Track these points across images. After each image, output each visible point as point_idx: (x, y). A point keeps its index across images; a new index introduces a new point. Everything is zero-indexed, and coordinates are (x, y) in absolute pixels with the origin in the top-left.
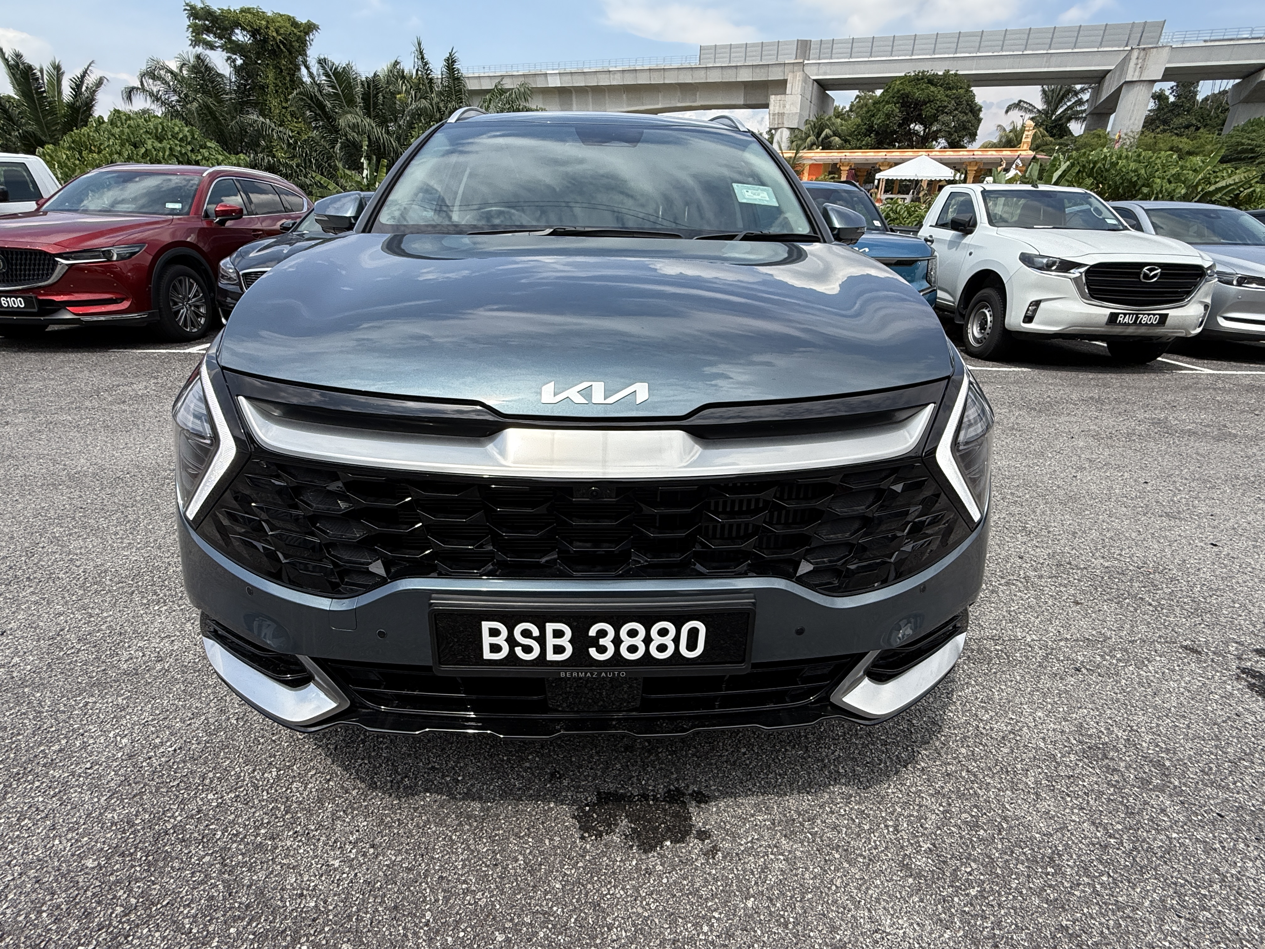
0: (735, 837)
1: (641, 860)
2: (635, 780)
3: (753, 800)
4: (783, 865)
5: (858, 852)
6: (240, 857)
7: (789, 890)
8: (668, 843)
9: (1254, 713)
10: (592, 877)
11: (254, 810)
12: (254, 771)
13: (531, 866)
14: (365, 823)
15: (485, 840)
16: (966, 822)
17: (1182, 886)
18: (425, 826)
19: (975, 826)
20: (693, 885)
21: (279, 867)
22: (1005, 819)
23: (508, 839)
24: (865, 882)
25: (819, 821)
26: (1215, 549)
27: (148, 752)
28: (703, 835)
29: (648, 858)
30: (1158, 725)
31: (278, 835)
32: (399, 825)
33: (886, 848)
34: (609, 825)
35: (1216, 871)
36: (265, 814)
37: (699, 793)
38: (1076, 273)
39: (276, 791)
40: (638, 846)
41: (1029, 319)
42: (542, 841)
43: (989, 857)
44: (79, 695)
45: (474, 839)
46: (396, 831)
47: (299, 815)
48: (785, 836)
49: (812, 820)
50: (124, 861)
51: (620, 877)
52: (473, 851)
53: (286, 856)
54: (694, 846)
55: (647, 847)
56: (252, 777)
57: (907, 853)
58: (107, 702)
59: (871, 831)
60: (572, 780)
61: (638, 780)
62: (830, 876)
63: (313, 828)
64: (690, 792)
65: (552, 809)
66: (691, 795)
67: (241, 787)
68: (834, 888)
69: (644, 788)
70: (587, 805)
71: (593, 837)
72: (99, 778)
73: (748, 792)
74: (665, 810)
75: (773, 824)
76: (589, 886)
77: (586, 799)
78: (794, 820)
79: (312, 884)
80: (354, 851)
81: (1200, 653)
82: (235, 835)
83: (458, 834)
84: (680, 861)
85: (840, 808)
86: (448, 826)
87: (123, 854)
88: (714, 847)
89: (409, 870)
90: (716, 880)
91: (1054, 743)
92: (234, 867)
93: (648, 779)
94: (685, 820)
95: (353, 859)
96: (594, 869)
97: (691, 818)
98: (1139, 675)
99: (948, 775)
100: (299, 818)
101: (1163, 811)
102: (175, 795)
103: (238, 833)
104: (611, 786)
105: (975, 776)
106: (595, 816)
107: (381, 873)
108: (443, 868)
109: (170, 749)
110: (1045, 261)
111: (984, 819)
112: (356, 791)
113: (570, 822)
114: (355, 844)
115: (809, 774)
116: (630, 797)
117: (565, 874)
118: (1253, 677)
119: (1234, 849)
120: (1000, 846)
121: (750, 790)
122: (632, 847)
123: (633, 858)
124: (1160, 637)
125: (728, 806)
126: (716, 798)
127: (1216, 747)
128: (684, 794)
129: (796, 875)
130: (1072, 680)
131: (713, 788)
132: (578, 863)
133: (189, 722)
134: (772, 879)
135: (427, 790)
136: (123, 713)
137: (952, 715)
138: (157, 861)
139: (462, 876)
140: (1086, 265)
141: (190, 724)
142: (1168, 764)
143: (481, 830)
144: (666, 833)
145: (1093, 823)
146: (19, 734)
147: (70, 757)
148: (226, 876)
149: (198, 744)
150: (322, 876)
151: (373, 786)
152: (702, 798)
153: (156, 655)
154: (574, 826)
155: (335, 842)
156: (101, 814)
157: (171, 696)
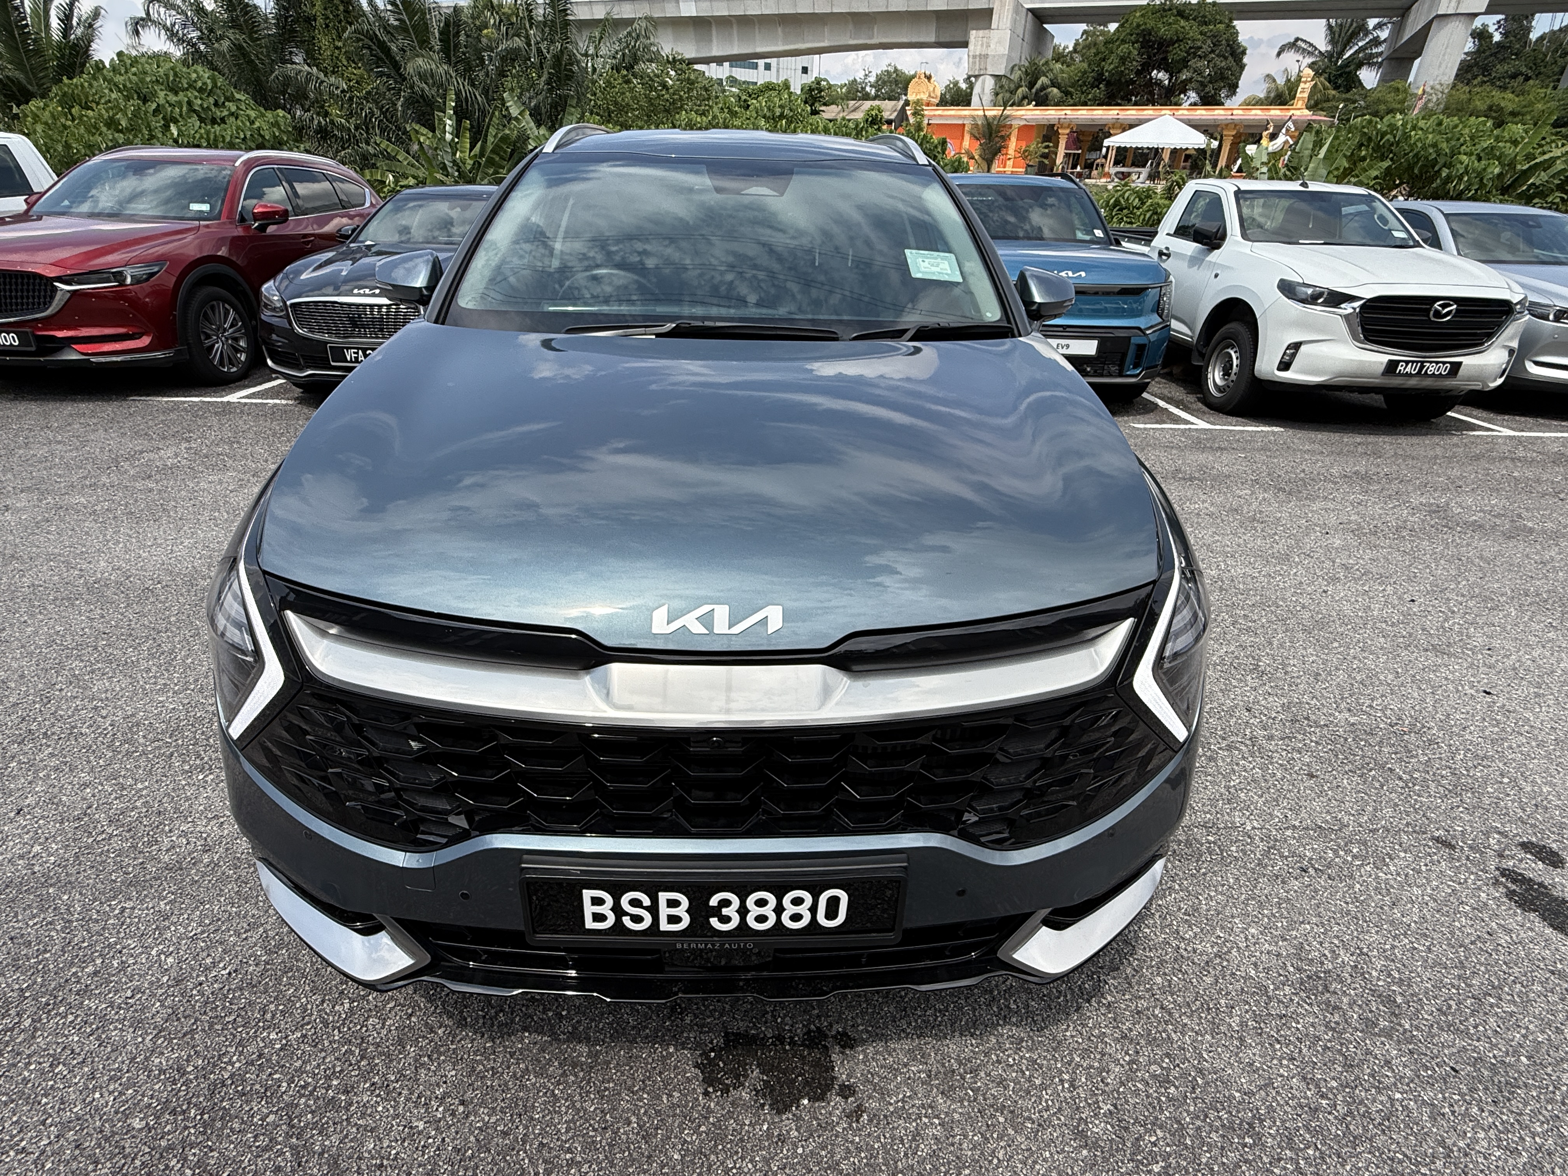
0: (884, 1093)
1: (774, 1123)
2: (769, 1016)
3: (907, 1044)
4: (938, 1131)
5: (1026, 1114)
6: (309, 1116)
7: (943, 1165)
8: (806, 1102)
9: (1510, 932)
10: (716, 1146)
11: (323, 1054)
12: (323, 1001)
13: (646, 1131)
14: (453, 1073)
15: (592, 1096)
16: (1154, 1076)
17: (1400, 1162)
18: (523, 1077)
19: (1164, 1081)
20: (832, 1157)
21: (354, 1130)
22: (1200, 1071)
23: (619, 1094)
24: (1032, 1154)
25: (982, 1074)
26: (1488, 699)
27: (198, 976)
28: (847, 1091)
29: (782, 1121)
30: (1393, 947)
31: (353, 1087)
32: (493, 1075)
33: (1060, 1110)
34: (738, 1079)
35: (1442, 1143)
36: (337, 1059)
37: (844, 1034)
38: (1348, 308)
39: (349, 1029)
40: (770, 1105)
41: (1285, 366)
42: (659, 1097)
43: (1179, 1122)
44: (114, 898)
45: (580, 1094)
46: (489, 1083)
47: (377, 1061)
48: (942, 1093)
49: (974, 1071)
50: (176, 1120)
51: (749, 1146)
52: (579, 1110)
53: (363, 1115)
54: (836, 1105)
55: (781, 1106)
56: (320, 1011)
57: (1083, 1116)
58: (147, 908)
59: (1043, 1087)
60: (696, 1016)
61: (774, 1016)
62: (992, 1146)
63: (393, 1078)
64: (833, 1033)
65: (672, 1055)
66: (834, 1037)
67: (308, 1024)
68: (995, 1161)
69: (780, 1027)
70: (712, 1050)
71: (719, 1093)
72: (142, 1011)
73: (902, 1034)
74: (803, 1058)
75: (929, 1076)
76: (713, 1157)
77: (711, 1042)
78: (953, 1071)
79: (393, 1152)
80: (441, 1109)
81: (1453, 847)
82: (303, 1087)
83: (561, 1087)
84: (819, 1125)
85: (1009, 1056)
86: (549, 1077)
87: (174, 1112)
88: (859, 1107)
89: (505, 1134)
90: (859, 1150)
91: (1267, 970)
92: (303, 1129)
93: (785, 1016)
94: (827, 1071)
95: (440, 1120)
96: (718, 1136)
97: (833, 1070)
98: (1377, 877)
99: (1138, 1013)
100: (377, 1064)
101: (1388, 1063)
102: (232, 1034)
103: (307, 1084)
104: (740, 1025)
105: (1170, 1014)
106: (722, 1065)
107: (472, 1139)
108: (543, 1133)
109: (223, 972)
110: (1310, 291)
111: (1176, 1073)
112: (443, 1029)
113: (692, 1072)
114: (442, 1100)
115: (974, 1010)
116: (763, 1039)
117: (685, 1141)
118: (1514, 881)
119: (1466, 1114)
120: (1192, 1109)
121: (903, 1031)
122: (763, 1105)
123: (764, 1121)
124: (1408, 824)
125: (877, 1053)
126: (863, 1042)
127: (1460, 977)
128: (826, 1036)
129: (953, 1144)
130: (1296, 884)
131: (861, 1028)
132: (700, 1126)
133: (244, 936)
134: (924, 1150)
135: (525, 1029)
136: (167, 923)
137: (1148, 931)
138: (214, 1120)
139: (566, 1142)
140: (1361, 299)
141: (246, 939)
142: (1399, 1000)
143: (588, 1083)
144: (804, 1087)
145: (1304, 1078)
146: (45, 951)
147: (108, 982)
148: (294, 1140)
149: (257, 965)
150: (404, 1141)
151: (462, 1023)
152: (847, 1042)
153: (203, 842)
154: (696, 1077)
155: (419, 1097)
156: (147, 1059)
157: (222, 899)
